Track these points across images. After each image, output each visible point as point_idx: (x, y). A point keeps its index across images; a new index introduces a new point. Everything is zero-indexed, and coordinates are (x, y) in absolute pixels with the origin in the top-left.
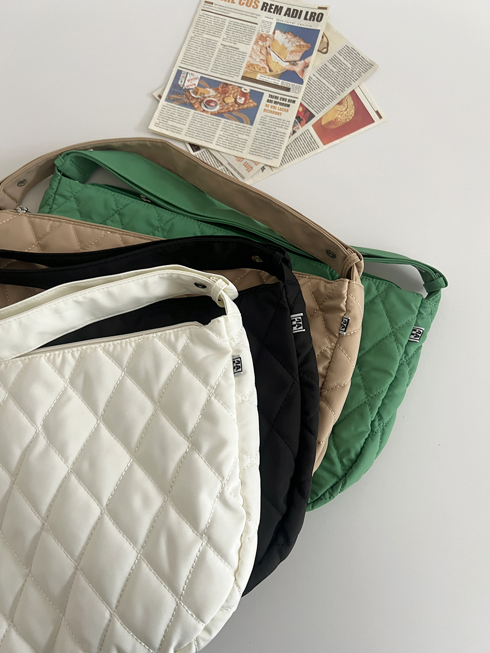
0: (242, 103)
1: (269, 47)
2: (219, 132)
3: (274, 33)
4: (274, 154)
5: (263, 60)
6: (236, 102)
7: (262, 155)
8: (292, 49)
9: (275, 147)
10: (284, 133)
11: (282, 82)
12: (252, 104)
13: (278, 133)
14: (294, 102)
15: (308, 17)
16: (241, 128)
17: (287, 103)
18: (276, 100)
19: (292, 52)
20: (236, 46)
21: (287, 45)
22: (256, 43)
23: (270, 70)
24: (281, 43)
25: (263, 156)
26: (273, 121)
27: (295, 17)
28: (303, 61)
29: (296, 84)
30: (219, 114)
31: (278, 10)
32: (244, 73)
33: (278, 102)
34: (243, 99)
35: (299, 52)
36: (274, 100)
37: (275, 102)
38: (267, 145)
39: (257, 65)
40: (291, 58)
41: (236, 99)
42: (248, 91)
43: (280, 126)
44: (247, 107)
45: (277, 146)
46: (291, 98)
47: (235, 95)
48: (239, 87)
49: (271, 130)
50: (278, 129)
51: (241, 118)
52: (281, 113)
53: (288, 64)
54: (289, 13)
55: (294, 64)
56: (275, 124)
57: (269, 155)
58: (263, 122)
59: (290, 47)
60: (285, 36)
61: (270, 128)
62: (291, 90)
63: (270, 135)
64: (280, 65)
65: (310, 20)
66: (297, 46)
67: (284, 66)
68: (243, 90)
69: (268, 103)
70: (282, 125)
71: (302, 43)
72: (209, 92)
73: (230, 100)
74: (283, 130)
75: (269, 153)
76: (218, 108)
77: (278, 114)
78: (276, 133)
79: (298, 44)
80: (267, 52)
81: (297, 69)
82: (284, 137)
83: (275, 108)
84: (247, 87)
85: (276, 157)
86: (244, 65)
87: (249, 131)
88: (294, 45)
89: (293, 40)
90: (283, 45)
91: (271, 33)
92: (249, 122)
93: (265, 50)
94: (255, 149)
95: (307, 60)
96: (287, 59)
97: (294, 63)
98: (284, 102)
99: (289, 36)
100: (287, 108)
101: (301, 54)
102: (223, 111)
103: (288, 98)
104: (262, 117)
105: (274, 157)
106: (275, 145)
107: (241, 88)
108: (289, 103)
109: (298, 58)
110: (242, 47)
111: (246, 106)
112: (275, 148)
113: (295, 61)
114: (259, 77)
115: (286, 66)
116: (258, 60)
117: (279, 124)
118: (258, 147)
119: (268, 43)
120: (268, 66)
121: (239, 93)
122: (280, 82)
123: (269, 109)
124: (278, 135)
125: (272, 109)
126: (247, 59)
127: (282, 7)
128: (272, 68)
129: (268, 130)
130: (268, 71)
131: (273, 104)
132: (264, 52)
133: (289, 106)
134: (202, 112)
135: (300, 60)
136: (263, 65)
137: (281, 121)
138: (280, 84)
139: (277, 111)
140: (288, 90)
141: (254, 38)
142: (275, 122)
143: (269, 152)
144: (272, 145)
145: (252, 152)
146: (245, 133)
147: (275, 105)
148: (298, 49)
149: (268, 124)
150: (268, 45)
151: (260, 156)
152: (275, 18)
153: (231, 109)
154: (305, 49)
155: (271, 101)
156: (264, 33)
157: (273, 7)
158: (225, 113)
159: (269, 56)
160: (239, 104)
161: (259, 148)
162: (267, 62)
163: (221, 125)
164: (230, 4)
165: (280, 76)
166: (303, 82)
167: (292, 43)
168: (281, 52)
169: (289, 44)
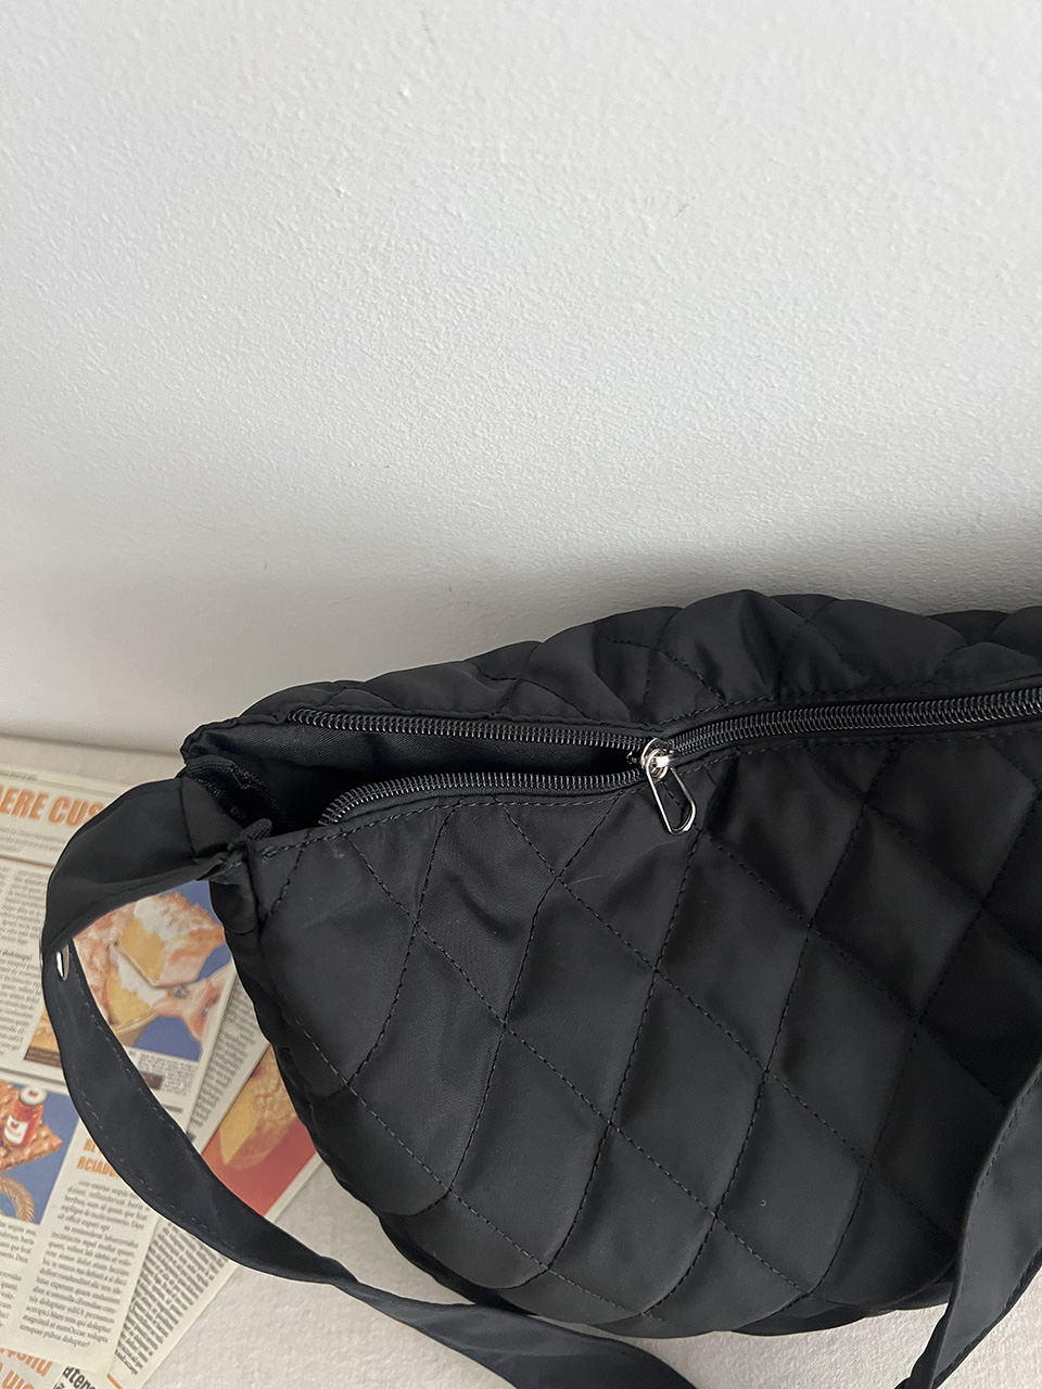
0: (18, 1140)
1: (116, 944)
4: (95, 1327)
7: (57, 1332)
8: (178, 945)
9: (101, 1298)
10: (131, 1244)
11: (143, 1058)
12: (45, 1141)
13: (114, 1245)
19: (177, 955)
21: (166, 935)
24: (149, 930)
25: (62, 1334)
26: (100, 1203)
28: (203, 984)
29: (180, 1060)
32: (35, 1037)
34: (23, 1127)
35: (194, 954)
38: (78, 1292)
42: (40, 1098)
43: (121, 1217)
44: (31, 1157)
45: (106, 1294)
48: (14, 1086)
49: (93, 1235)
50: (113, 1228)
51: (7, 1199)
53: (162, 994)
55: (179, 996)
56: (105, 1213)
57: (82, 1329)
58: (71, 1209)
61: (90, 1229)
62: (166, 1082)
63: (89, 1254)
68: (26, 1095)
70: (127, 1214)
75: (79, 1323)
78: (106, 1244)
79: (195, 928)
80: (109, 962)
81: (187, 1010)
82: (130, 1259)
84: (40, 1084)
85: (102, 1334)
86: (38, 1011)
87: (27, 1246)
89: (182, 916)
90: (155, 935)
92: (30, 1210)
94: (40, 1312)
95: (214, 979)
96: (164, 979)
97: (178, 991)
99: (174, 907)
104: (70, 1190)
105: (94, 1337)
106: (99, 1292)
107: (20, 1087)
109: (193, 974)
111: (27, 1152)
112: (100, 1303)
113: (183, 985)
115: (158, 1001)
117: (120, 1212)
118: (48, 1303)
121: (12, 1106)
124: (113, 1250)
129: (83, 1238)
135: (198, 979)
137: (126, 1200)
140: (156, 1083)
142: (109, 1205)
143: (82, 1318)
144: (93, 1291)
145: (31, 1326)
146: (15, 1254)
149: (87, 1213)
150: (112, 939)
151: (52, 1335)
159: (113, 974)
160: (8, 1149)
161: (52, 1305)
164: (26, 823)
165: (140, 1038)
166: (197, 1053)
167: (181, 926)
168: (149, 956)
169: (174, 929)
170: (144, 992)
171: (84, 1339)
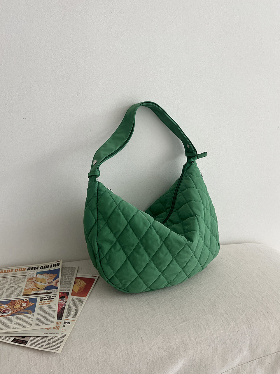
0: (25, 305)
2: (13, 322)
3: (36, 276)
4: (51, 321)
5: (34, 286)
6: (21, 306)
7: (43, 324)
8: (48, 278)
9: (51, 318)
11: (46, 291)
12: (31, 304)
14: (56, 296)
15: (52, 266)
16: (27, 316)
17: (51, 298)
18: (45, 299)
19: (48, 279)
20: (16, 285)
21: (44, 278)
22: (28, 281)
23: (38, 288)
24: (41, 278)
25: (45, 324)
26: (46, 308)
27: (46, 268)
28: (55, 281)
29: (54, 290)
30: (12, 314)
31: (36, 268)
32: (23, 293)
33: (47, 299)
34: (26, 304)
36: (44, 299)
37: (45, 300)
38: (46, 319)
39: (30, 289)
40: (49, 281)
41: (21, 305)
42: (28, 300)
43: (51, 308)
44: (29, 307)
46: (53, 296)
47: (20, 303)
48: (22, 300)
49: (46, 311)
50: (50, 310)
51: (26, 312)
52: (50, 303)
53: (47, 284)
54: (42, 268)
55: (50, 283)
58: (40, 310)
59: (46, 278)
60: (42, 275)
63: (46, 314)
64: (43, 285)
65: (53, 267)
66: (50, 277)
67: (45, 285)
68: (24, 300)
69: (41, 301)
71: (52, 275)
72: (4, 307)
73: (18, 306)
74: (54, 309)
76: (11, 312)
77: (48, 303)
78: (49, 312)
81: (53, 284)
82: (55, 312)
83: (45, 302)
84: (27, 298)
85: (53, 322)
86: (23, 290)
87: (32, 316)
88: (48, 277)
89: (47, 275)
91: (35, 276)
92: (32, 312)
93: (33, 282)
94: (39, 323)
95: (57, 280)
96: (46, 282)
97: (51, 283)
98: (50, 298)
99: (45, 275)
100: (52, 300)
101: (53, 279)
102: (14, 312)
103: (52, 296)
104: (39, 308)
108: (53, 298)
110: (20, 285)
111: (28, 306)
113: (51, 282)
114: (32, 293)
115: (47, 285)
116: (30, 287)
119: (34, 280)
120: (37, 287)
121: (22, 302)
122: (45, 291)
123: (42, 303)
124: (51, 312)
125: (44, 303)
126: (24, 288)
127: (38, 267)
128: (39, 287)
129: (44, 312)
130: (37, 289)
131: (44, 301)
132: (33, 283)
133: (53, 299)
134: (1, 316)
135: (53, 281)
137: (51, 306)
138: (45, 292)
139: (47, 302)
140: (51, 293)
141: (26, 280)
142: (48, 307)
143: (48, 321)
144: (49, 318)
145: (37, 325)
146: (30, 318)
147: (45, 301)
148: (51, 277)
149: (43, 309)
152: (35, 271)
153: (19, 310)
154: (55, 277)
155: (42, 300)
156: (31, 277)
157: (34, 268)
158: (15, 313)
159: (36, 284)
160: (24, 307)
161: (41, 322)
162: (36, 286)
163: (14, 319)
164: (10, 273)
165: (45, 289)
166: (57, 288)
167: (47, 276)
168: (42, 281)
169: (46, 277)
170: (43, 284)
171: (50, 324)
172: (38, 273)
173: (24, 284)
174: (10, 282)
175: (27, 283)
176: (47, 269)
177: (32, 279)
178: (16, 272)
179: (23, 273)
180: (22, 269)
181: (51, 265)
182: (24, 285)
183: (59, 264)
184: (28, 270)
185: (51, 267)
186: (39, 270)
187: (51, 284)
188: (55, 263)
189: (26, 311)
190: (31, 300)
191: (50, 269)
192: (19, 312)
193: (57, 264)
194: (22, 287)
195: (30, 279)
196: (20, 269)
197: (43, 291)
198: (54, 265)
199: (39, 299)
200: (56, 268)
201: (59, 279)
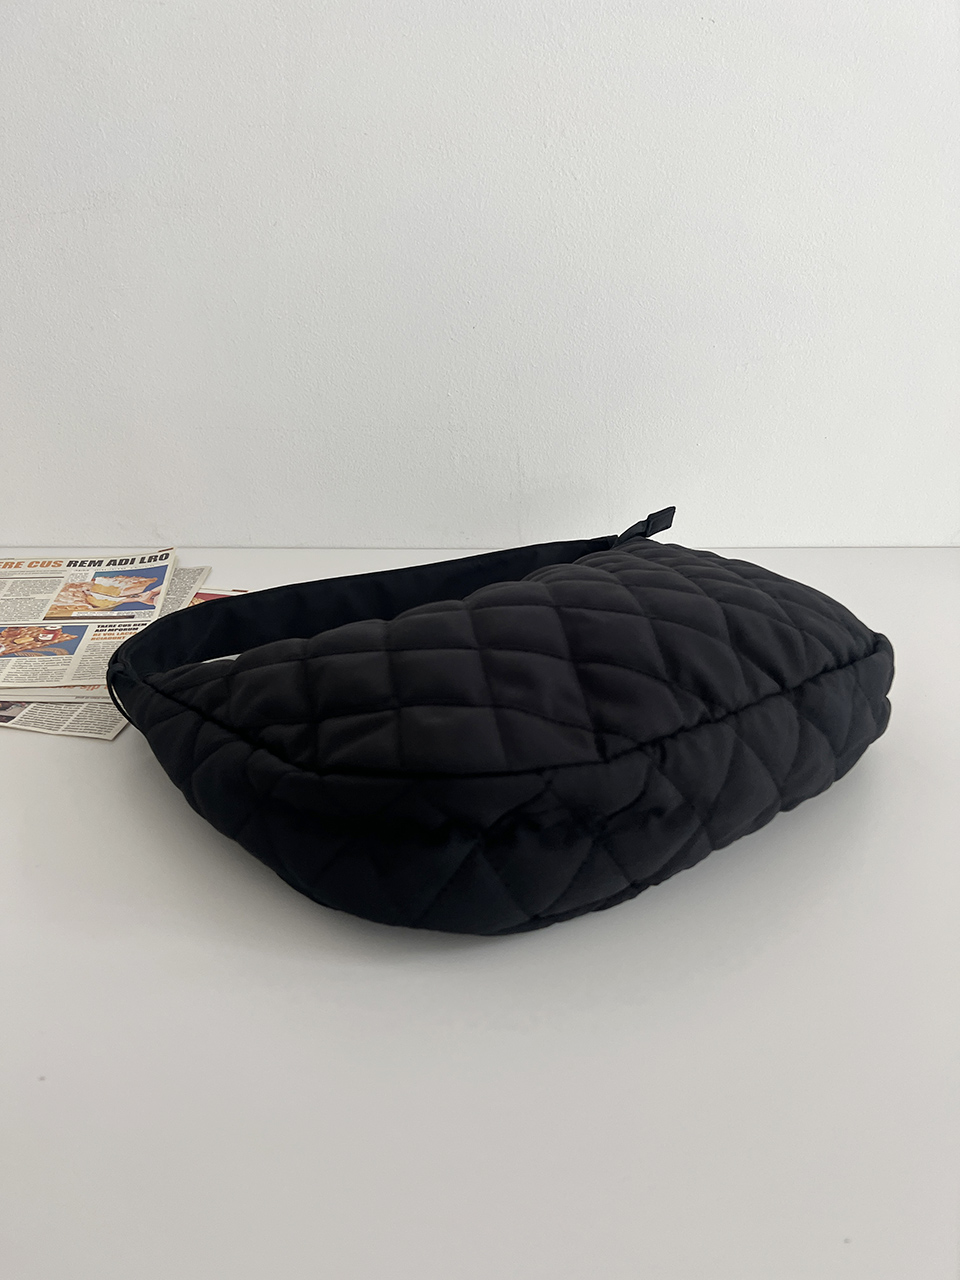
1: (88, 590)
6: (36, 639)
7: (98, 677)
12: (66, 637)
14: (145, 625)
15: (146, 560)
16: (51, 661)
17: (132, 627)
18: (112, 628)
20: (28, 597)
23: (94, 607)
26: (111, 646)
27: (126, 564)
28: (148, 592)
31: (96, 563)
33: (117, 629)
34: (51, 636)
35: (139, 587)
36: (108, 629)
39: (69, 606)
40: (128, 593)
46: (138, 623)
52: (123, 637)
53: (124, 598)
54: (113, 563)
55: (134, 597)
58: (93, 649)
59: (123, 586)
61: (107, 652)
65: (149, 561)
69: (97, 632)
77: (120, 638)
79: (136, 581)
80: (86, 595)
81: (144, 598)
83: (111, 635)
84: (58, 625)
90: (111, 586)
91: (89, 580)
94: (84, 674)
95: (154, 590)
98: (127, 628)
100: (133, 631)
103: (133, 623)
104: (89, 645)
108: (136, 627)
109: (140, 591)
110: (40, 597)
113: (136, 594)
114: (75, 614)
115: (121, 600)
118: (88, 672)
119: (84, 589)
122: (115, 614)
123: (102, 636)
125: (107, 637)
127: (102, 561)
130: (90, 607)
131: (107, 632)
132: (80, 595)
133: (136, 629)
135: (144, 591)
136: (81, 604)
139: (116, 635)
140: (133, 617)
145: (77, 678)
147: (111, 632)
151: (94, 678)
152: (93, 570)
155: (103, 631)
156: (77, 581)
157: (87, 562)
159: (89, 597)
160: (43, 642)
163: (11, 664)
164: (12, 569)
165: (114, 609)
166: (154, 607)
167: (126, 583)
168: (110, 591)
169: (122, 584)
170: (110, 599)
172: (98, 574)
173: (54, 596)
174: (11, 590)
175: (62, 593)
176: (128, 567)
177: (81, 585)
178: (30, 569)
179: (52, 572)
180: (50, 562)
181: (143, 558)
182: (51, 598)
183: (167, 555)
184: (69, 565)
185: (142, 561)
186: (104, 568)
187: (136, 599)
188: (155, 552)
189: (51, 650)
190: (65, 629)
191: (137, 566)
192: (26, 651)
193: (162, 556)
194: (44, 602)
195: (72, 586)
196: (44, 562)
197: (109, 614)
198: (152, 559)
199: (92, 627)
200: (159, 563)
201: (163, 588)
